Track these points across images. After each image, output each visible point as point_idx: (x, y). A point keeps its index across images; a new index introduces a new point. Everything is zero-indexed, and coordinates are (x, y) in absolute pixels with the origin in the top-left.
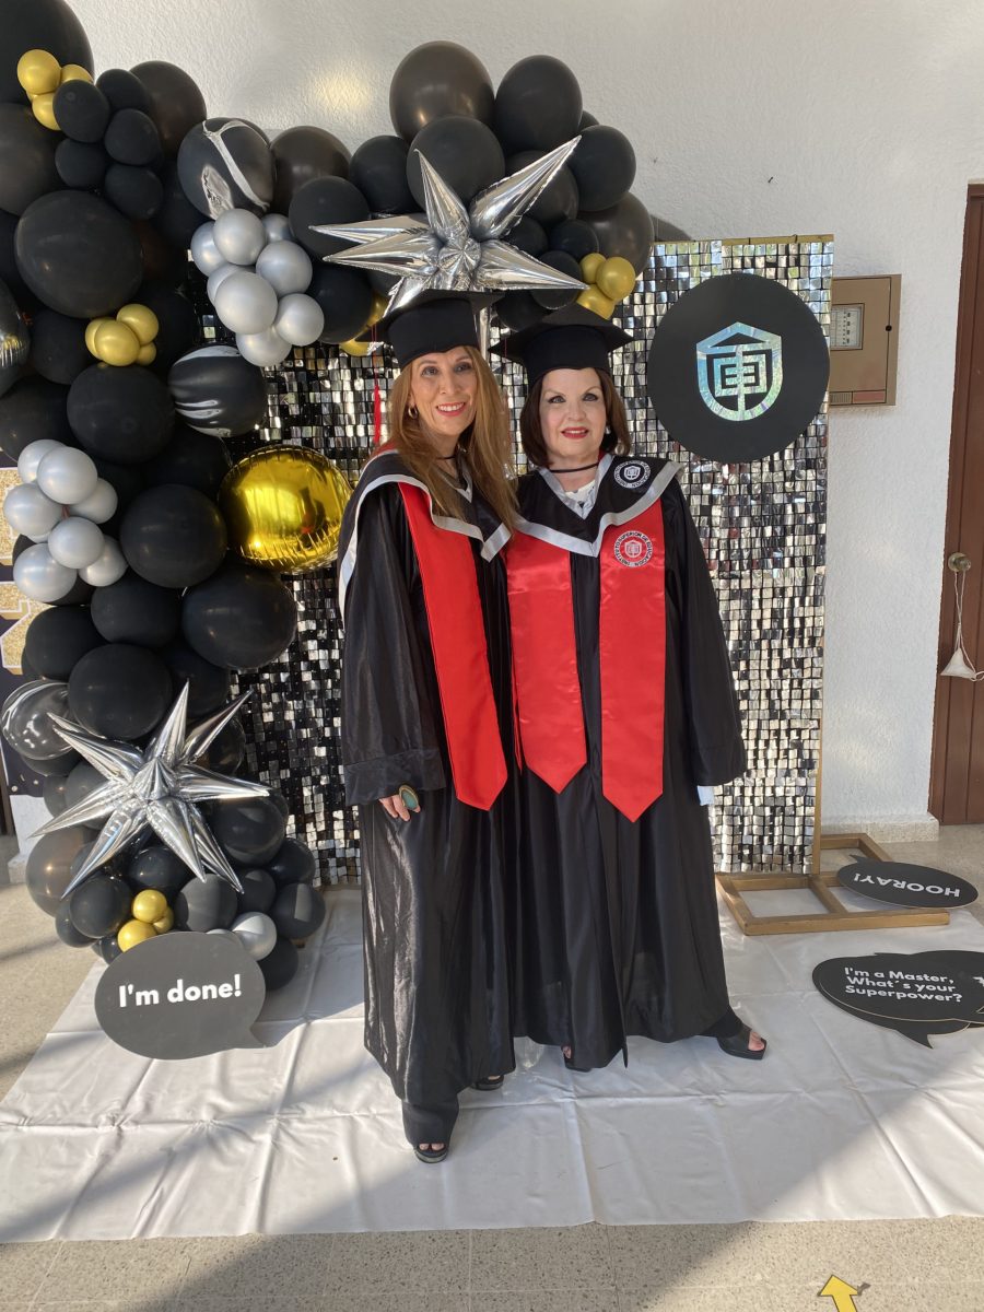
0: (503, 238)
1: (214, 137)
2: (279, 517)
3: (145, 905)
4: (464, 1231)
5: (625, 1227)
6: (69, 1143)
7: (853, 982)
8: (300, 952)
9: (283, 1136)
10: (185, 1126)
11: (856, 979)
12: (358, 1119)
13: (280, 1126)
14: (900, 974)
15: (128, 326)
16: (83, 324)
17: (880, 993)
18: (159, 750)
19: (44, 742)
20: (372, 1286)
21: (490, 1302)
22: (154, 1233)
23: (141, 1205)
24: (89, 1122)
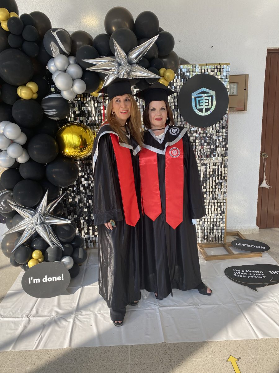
0: (137, 63)
1: (54, 34)
2: (73, 143)
3: (36, 254)
4: (128, 345)
5: (173, 343)
6: (15, 323)
7: (236, 273)
8: (80, 267)
9: (76, 320)
10: (48, 317)
11: (236, 272)
12: (97, 314)
13: (75, 317)
14: (249, 271)
15: (30, 88)
16: (16, 87)
17: (243, 276)
18: (39, 210)
19: (6, 208)
20: (102, 362)
21: (135, 365)
22: (39, 348)
23: (36, 340)
24: (20, 317)
